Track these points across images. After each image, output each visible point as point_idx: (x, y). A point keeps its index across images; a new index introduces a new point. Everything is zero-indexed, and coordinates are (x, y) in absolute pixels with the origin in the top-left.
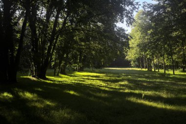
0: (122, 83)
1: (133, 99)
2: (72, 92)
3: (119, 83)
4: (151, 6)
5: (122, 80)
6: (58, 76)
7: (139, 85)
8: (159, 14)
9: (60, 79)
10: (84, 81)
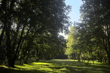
0: (63, 69)
3: (61, 69)
4: (79, 24)
5: (62, 68)
6: (22, 65)
7: (73, 70)
8: (83, 29)
10: (39, 68)
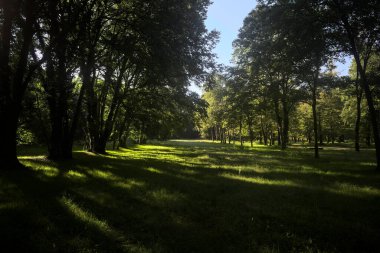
0: (202, 158)
1: (227, 176)
2: (152, 170)
3: (199, 157)
6: (118, 150)
9: (123, 154)
